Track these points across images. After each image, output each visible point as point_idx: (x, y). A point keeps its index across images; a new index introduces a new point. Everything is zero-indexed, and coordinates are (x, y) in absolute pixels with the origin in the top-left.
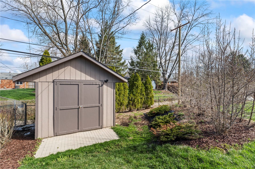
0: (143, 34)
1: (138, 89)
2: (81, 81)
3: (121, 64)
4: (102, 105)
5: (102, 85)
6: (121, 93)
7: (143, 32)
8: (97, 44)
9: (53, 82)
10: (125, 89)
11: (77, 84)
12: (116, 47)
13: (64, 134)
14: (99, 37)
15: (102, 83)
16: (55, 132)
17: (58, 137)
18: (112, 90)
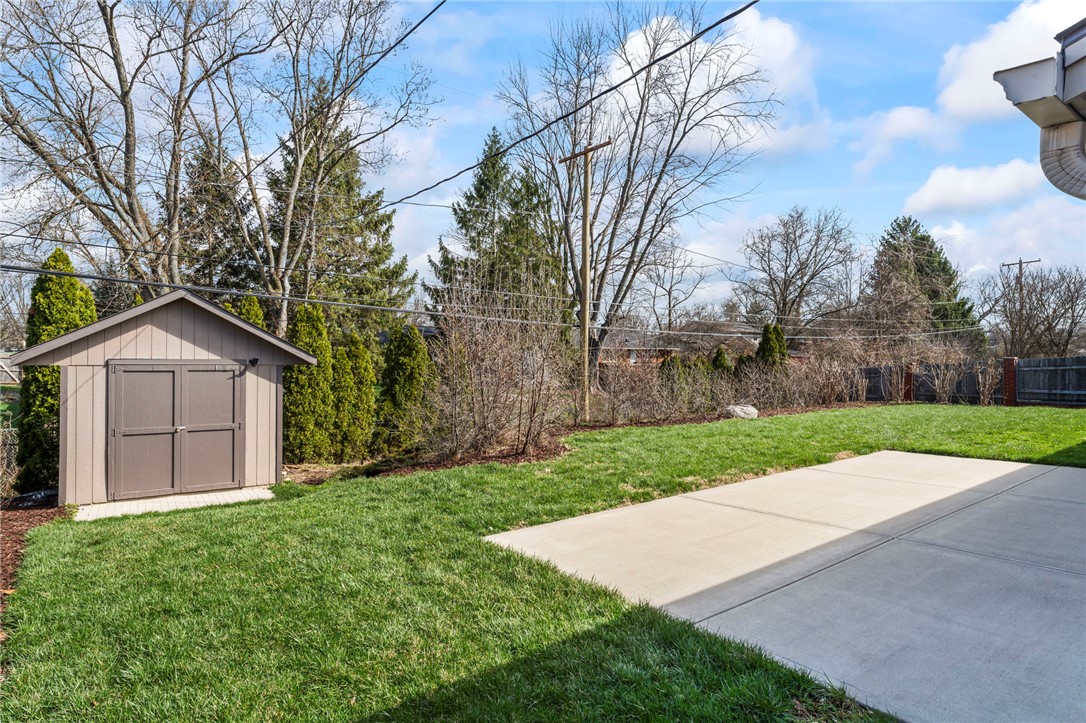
0: (495, 140)
1: (413, 383)
2: (181, 363)
3: (384, 273)
4: (242, 427)
5: (242, 374)
6: (346, 399)
7: (494, 129)
8: (274, 183)
9: (107, 365)
10: (361, 383)
11: (170, 371)
12: (363, 197)
13: (134, 499)
14: (285, 153)
15: (243, 368)
16: (111, 491)
17: (117, 503)
18: (273, 386)
